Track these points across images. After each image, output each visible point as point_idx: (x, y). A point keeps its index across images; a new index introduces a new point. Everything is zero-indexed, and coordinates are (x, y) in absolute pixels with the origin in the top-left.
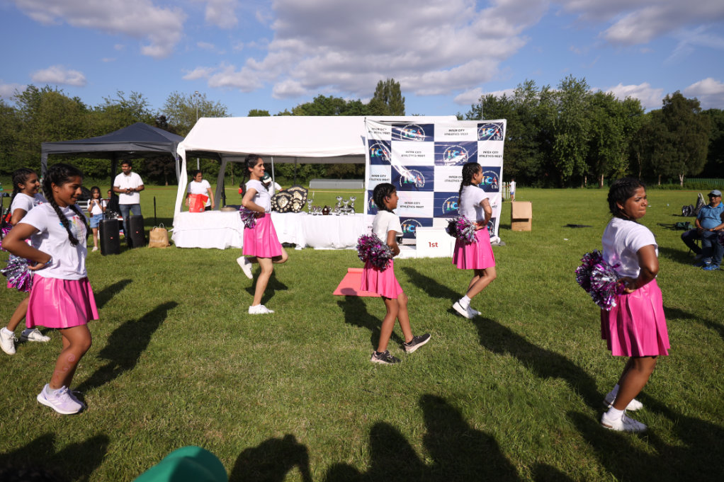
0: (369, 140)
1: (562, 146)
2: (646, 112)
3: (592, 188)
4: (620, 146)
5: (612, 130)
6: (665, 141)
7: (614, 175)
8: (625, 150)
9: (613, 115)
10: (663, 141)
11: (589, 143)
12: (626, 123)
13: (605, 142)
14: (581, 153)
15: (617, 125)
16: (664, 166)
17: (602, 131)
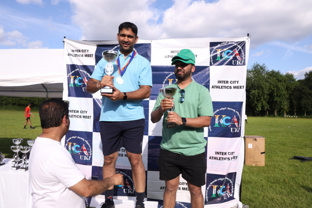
0: (68, 65)
1: (255, 96)
2: (297, 80)
3: (270, 116)
4: (284, 96)
5: (281, 88)
6: (308, 94)
7: (282, 111)
8: (287, 98)
9: (280, 81)
10: (307, 95)
11: (268, 94)
12: (287, 85)
13: (277, 94)
14: (265, 99)
15: (283, 86)
16: (308, 106)
17: (275, 89)
